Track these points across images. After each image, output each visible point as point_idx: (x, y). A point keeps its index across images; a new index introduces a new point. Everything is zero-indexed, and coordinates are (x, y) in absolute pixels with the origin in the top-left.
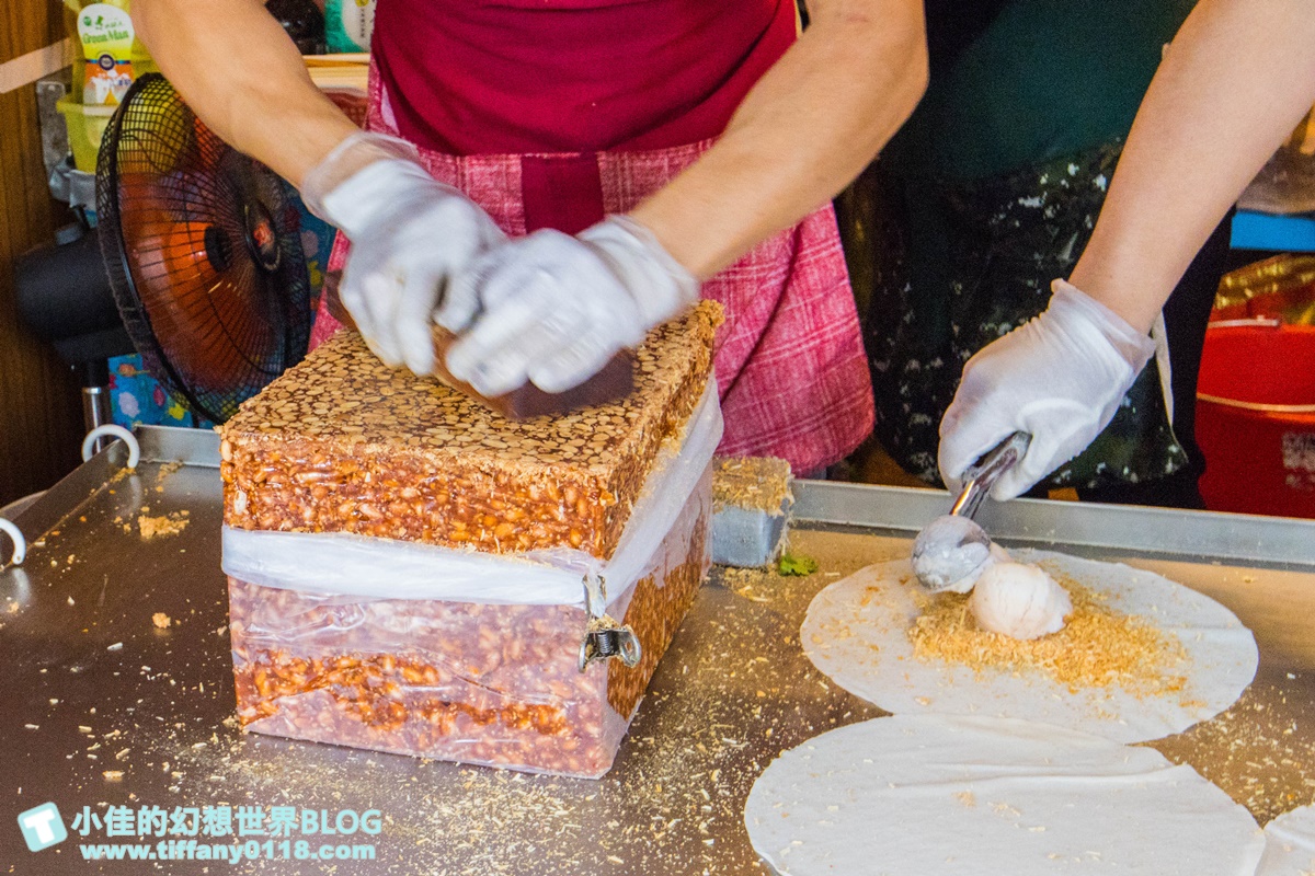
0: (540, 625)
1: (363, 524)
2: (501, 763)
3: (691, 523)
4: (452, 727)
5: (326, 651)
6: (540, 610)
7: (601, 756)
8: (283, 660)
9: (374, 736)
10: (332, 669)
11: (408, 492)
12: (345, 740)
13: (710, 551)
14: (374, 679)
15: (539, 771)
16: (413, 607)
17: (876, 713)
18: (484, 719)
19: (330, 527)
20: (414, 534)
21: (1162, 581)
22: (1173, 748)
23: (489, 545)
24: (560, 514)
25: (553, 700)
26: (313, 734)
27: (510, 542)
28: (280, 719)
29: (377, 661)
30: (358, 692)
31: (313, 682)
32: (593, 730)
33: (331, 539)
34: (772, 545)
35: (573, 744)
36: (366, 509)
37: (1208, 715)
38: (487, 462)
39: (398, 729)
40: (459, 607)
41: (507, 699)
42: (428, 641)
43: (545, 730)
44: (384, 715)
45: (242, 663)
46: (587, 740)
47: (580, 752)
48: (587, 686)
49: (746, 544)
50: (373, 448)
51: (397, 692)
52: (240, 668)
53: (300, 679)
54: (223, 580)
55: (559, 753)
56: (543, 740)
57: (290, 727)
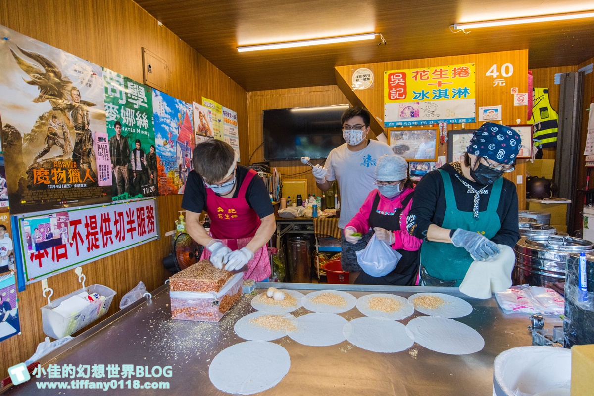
0: (210, 301)
1: (188, 289)
2: (206, 321)
3: (238, 288)
4: (199, 316)
5: (183, 307)
6: (209, 299)
7: (218, 319)
8: (178, 309)
9: (190, 318)
10: (184, 309)
11: (193, 285)
12: (186, 319)
13: (242, 292)
14: (189, 310)
15: (210, 321)
16: (194, 300)
17: (257, 311)
18: (203, 315)
19: (183, 290)
20: (194, 290)
21: (298, 292)
22: (291, 313)
23: (203, 291)
24: (211, 286)
25: (212, 311)
26: (182, 319)
27: (205, 290)
28: (177, 317)
29: (190, 308)
30: (187, 312)
31: (182, 311)
32: (217, 315)
33: (183, 291)
34: (251, 290)
35: (214, 317)
36: (188, 287)
37: (298, 309)
38: (202, 280)
39: (193, 317)
40: (199, 300)
41: (206, 312)
42: (196, 305)
43: (211, 316)
44: (191, 315)
45: (173, 309)
46: (216, 317)
47: (215, 318)
48: (216, 309)
49: (248, 291)
50: (188, 279)
51: (192, 312)
52: (172, 310)
53: (180, 311)
54: (170, 298)
55: (213, 319)
56: (211, 317)
57: (179, 318)
